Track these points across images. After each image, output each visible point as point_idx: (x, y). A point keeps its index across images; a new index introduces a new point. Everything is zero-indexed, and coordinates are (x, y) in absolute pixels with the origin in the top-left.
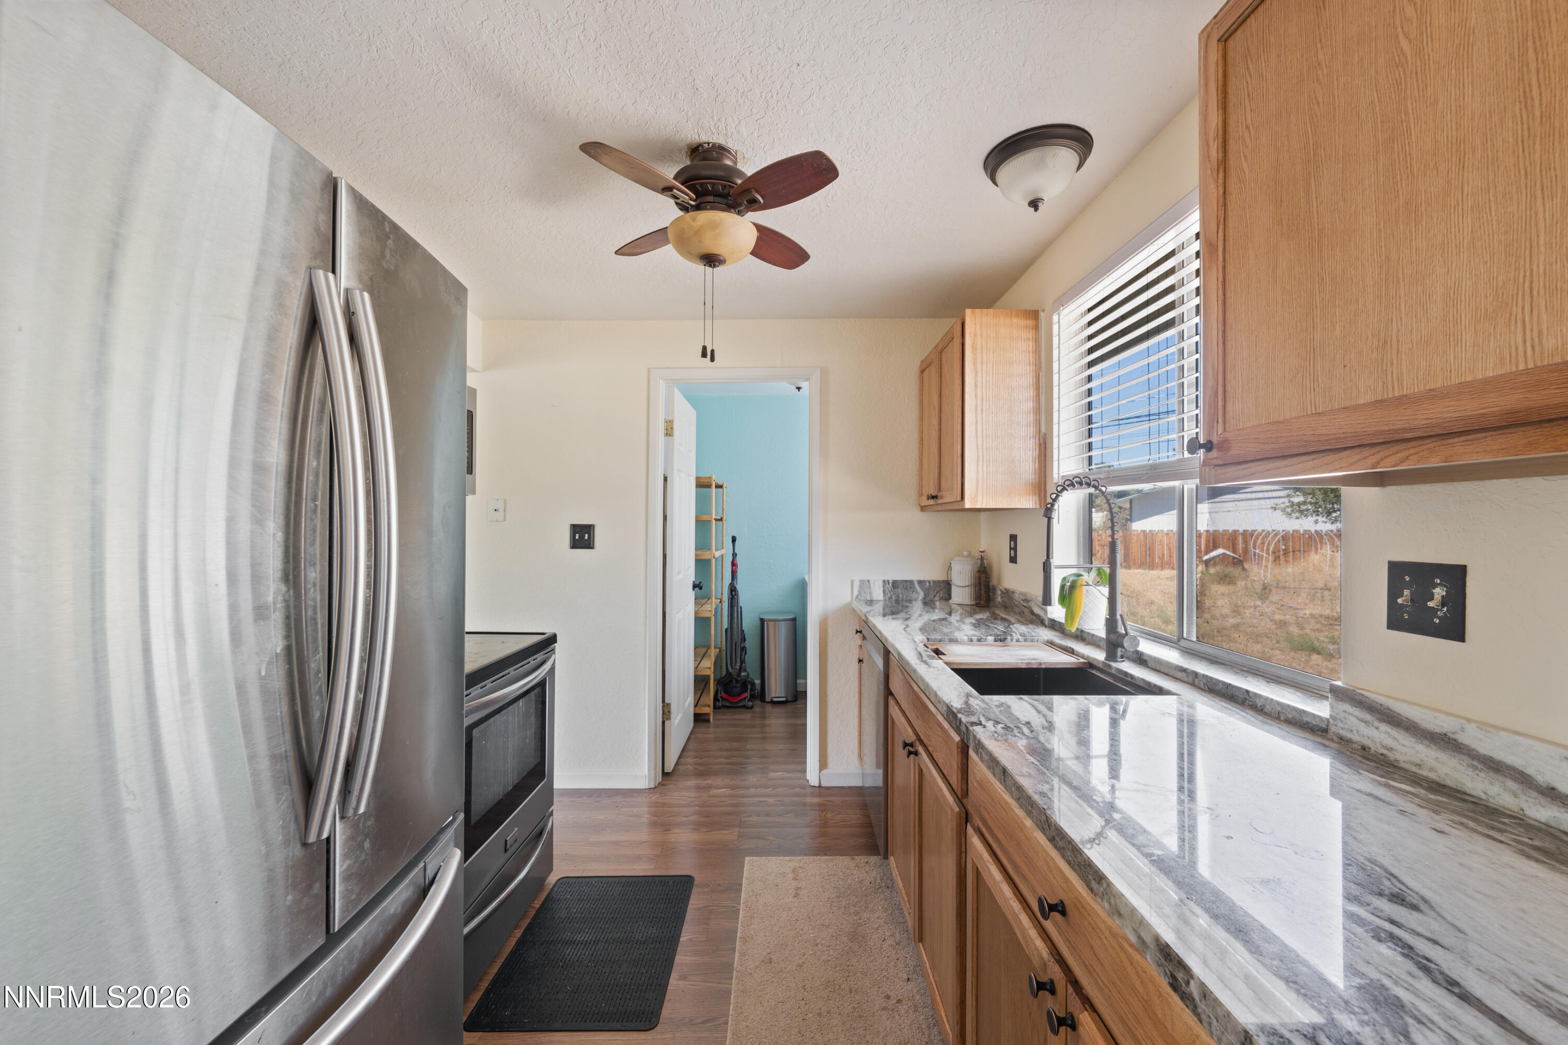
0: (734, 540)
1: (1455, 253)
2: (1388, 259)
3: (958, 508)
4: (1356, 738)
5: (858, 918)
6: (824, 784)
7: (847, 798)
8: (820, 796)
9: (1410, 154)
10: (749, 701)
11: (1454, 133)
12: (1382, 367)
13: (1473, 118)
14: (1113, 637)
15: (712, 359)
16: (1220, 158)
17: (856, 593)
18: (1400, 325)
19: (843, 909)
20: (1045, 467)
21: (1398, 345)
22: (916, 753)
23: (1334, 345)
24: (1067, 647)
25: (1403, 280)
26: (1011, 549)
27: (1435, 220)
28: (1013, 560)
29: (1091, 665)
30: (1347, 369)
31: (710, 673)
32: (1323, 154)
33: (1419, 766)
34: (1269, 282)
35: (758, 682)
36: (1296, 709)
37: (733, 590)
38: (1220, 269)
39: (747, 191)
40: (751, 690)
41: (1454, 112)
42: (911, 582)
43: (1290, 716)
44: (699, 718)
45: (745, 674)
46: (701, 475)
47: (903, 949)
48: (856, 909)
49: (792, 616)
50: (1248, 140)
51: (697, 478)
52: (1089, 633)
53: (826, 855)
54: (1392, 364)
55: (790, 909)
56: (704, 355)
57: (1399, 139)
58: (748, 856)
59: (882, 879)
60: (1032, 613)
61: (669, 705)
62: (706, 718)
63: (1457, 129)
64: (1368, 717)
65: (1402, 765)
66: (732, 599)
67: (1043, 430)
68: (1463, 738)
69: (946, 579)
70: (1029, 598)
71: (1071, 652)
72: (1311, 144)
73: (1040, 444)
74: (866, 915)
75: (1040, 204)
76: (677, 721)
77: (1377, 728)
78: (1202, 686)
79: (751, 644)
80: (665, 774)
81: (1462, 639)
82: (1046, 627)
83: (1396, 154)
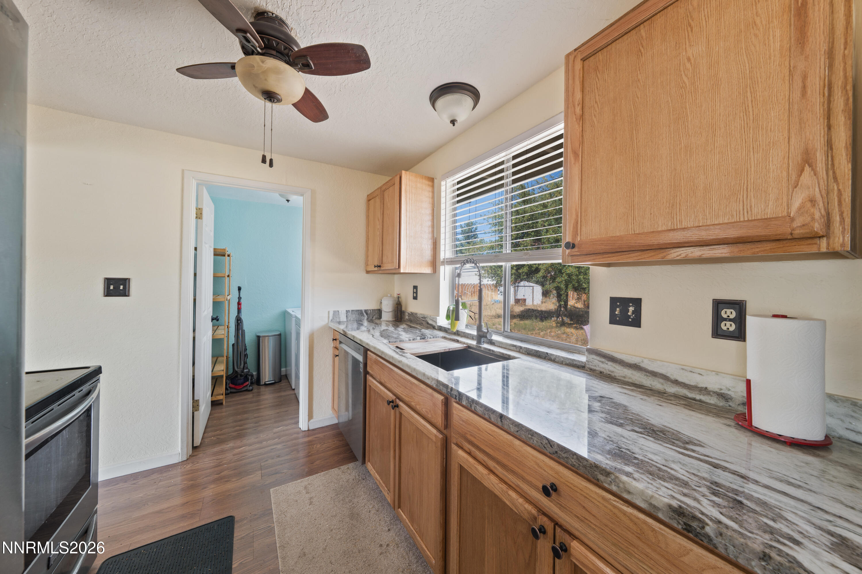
0: (240, 289)
1: (710, 170)
2: (675, 169)
3: (396, 272)
4: (597, 369)
5: (351, 503)
6: (311, 428)
7: (326, 433)
8: (308, 436)
9: (687, 126)
10: (249, 386)
11: (710, 120)
12: (671, 215)
13: (720, 115)
14: (481, 333)
15: (271, 165)
16: (581, 114)
17: (331, 318)
18: (681, 198)
19: (342, 502)
20: (436, 253)
21: (680, 206)
22: (397, 406)
23: (645, 204)
24: (454, 339)
25: (683, 179)
26: (414, 293)
27: (700, 156)
28: (415, 298)
29: (469, 347)
30: (652, 215)
31: (224, 373)
32: (640, 120)
33: (625, 377)
34: (608, 174)
35: (255, 373)
36: (570, 359)
37: (239, 321)
38: (580, 165)
39: (305, 56)
40: (251, 379)
41: (710, 112)
42: (361, 311)
43: (568, 362)
44: (215, 404)
45: (247, 370)
46: (217, 247)
47: (381, 513)
48: (349, 498)
49: (278, 333)
50: (597, 109)
51: (215, 249)
52: (462, 332)
53: (322, 471)
54: (677, 215)
55: (309, 514)
56: (264, 161)
57: (682, 119)
58: (272, 488)
59: (359, 476)
60: (428, 323)
61: (198, 401)
62: (220, 402)
63: (712, 119)
64: (603, 360)
65: (617, 377)
66: (238, 325)
67: (435, 236)
68: (643, 365)
69: (379, 308)
70: (426, 316)
71: (458, 341)
72: (634, 115)
73: (434, 242)
74: (356, 500)
75: (456, 123)
76: (202, 411)
77: (607, 364)
78: (524, 352)
79: (251, 352)
80: (194, 448)
81: (640, 327)
82: (436, 330)
83: (680, 125)
